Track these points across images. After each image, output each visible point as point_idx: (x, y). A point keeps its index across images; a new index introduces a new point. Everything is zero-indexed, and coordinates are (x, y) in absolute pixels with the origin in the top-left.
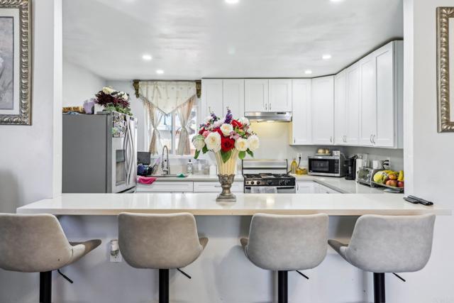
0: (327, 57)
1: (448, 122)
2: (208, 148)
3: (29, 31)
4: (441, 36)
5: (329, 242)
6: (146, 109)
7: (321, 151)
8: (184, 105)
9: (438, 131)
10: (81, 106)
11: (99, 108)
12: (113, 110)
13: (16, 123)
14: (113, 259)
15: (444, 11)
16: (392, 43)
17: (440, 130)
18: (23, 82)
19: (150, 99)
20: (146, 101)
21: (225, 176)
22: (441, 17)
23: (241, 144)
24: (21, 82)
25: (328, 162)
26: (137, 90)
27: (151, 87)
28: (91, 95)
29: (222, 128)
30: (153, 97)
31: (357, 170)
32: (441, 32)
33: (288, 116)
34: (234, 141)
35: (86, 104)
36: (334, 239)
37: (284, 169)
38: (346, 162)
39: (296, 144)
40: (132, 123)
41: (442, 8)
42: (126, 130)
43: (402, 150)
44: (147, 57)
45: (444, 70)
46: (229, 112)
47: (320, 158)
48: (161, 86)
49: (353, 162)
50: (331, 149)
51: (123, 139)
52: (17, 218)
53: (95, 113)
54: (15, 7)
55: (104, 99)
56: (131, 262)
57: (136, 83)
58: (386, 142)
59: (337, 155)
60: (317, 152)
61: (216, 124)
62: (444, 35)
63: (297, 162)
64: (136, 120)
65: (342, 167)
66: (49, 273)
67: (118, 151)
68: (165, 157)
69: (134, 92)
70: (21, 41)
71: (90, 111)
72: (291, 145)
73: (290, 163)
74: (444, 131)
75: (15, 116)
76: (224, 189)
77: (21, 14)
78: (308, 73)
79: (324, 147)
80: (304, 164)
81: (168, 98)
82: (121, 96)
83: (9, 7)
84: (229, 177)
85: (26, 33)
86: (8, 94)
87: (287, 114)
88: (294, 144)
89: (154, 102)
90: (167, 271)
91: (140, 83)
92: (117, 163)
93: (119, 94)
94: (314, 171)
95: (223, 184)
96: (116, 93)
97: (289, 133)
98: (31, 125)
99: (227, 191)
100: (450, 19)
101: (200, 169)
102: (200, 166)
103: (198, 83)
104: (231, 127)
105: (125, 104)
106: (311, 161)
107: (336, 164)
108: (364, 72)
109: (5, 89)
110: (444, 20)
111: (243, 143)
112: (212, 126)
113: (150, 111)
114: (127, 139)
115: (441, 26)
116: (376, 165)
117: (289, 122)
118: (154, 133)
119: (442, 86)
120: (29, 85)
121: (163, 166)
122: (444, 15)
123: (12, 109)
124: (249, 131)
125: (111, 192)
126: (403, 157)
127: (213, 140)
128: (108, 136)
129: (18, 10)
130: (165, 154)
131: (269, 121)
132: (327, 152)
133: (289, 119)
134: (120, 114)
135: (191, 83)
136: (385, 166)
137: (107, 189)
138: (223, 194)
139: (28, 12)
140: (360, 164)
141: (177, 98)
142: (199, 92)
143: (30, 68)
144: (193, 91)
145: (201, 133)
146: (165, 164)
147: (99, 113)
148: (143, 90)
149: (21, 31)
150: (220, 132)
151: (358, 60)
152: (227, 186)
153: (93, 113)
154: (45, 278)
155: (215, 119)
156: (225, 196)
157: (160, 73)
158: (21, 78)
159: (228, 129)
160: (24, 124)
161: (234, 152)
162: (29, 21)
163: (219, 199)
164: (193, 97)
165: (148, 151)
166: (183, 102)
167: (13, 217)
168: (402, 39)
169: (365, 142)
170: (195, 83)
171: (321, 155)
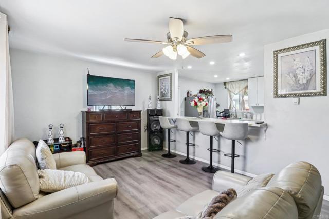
8: (242, 90)
9: (274, 98)
11: (199, 94)
20: (229, 90)
26: (225, 86)
27: (230, 84)
30: (230, 88)
40: (212, 99)
48: (233, 83)
57: (224, 83)
62: (275, 61)
75: (169, 99)
81: (236, 88)
83: (168, 76)
89: (231, 90)
91: (227, 83)
100: (279, 55)
101: (249, 116)
115: (274, 58)
122: (275, 54)
129: (170, 76)
141: (239, 87)
148: (227, 86)
165: (228, 109)
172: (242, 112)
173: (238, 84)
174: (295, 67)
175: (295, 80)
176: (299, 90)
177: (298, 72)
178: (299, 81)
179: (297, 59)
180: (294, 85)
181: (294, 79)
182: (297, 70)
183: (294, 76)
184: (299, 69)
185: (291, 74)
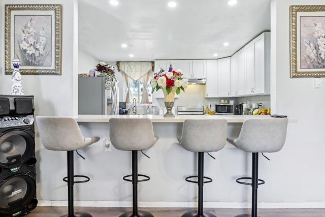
0: (226, 44)
1: (296, 72)
2: (159, 86)
3: (60, 23)
4: (292, 22)
5: (227, 140)
6: (123, 78)
7: (222, 101)
8: (145, 75)
9: (290, 77)
10: (88, 73)
11: (98, 73)
12: (106, 74)
13: (53, 74)
14: (106, 150)
15: (294, 8)
16: (263, 34)
17: (292, 76)
18: (57, 51)
19: (126, 72)
20: (124, 73)
21: (168, 103)
22: (293, 11)
23: (178, 83)
24: (56, 51)
25: (227, 107)
26: (119, 67)
27: (126, 66)
28: (94, 67)
29: (167, 75)
30: (127, 71)
31: (244, 109)
32: (292, 20)
33: (203, 81)
34: (173, 81)
35: (91, 72)
36: (230, 138)
37: (201, 111)
38: (237, 106)
39: (208, 97)
40: (116, 84)
41: (293, 6)
42: (113, 86)
43: (270, 95)
44: (124, 46)
45: (294, 42)
46: (171, 65)
47: (222, 104)
48: (132, 65)
49: (241, 106)
50: (228, 99)
51: (111, 91)
52: (55, 119)
53: (96, 76)
54: (52, 10)
55: (100, 68)
56: (117, 146)
57: (118, 63)
58: (261, 91)
59: (232, 103)
60: (220, 101)
61: (164, 73)
62: (294, 21)
63: (209, 107)
64: (118, 81)
65: (235, 110)
66: (72, 152)
67: (108, 100)
68: (134, 105)
69: (117, 68)
70: (56, 28)
71: (93, 75)
72: (205, 98)
73: (205, 108)
74: (294, 77)
75: (52, 70)
76: (168, 110)
77: (56, 13)
78: (216, 55)
79: (224, 99)
80: (213, 109)
81: (136, 72)
82: (110, 67)
83: (49, 10)
84: (171, 103)
85: (58, 24)
86: (48, 58)
87: (203, 80)
88: (207, 97)
89: (128, 74)
90: (136, 151)
91: (120, 63)
92: (108, 104)
93: (109, 66)
94: (219, 112)
95: (167, 107)
96: (107, 65)
97: (204, 91)
98: (61, 75)
99: (170, 111)
100: (298, 13)
101: (154, 111)
102: (154, 110)
103: (153, 63)
104: (172, 74)
105: (112, 72)
106: (217, 106)
107: (231, 108)
108: (248, 54)
109: (47, 55)
110: (294, 13)
111: (179, 82)
112: (161, 74)
113: (126, 79)
114: (113, 91)
115: (292, 17)
116: (254, 106)
117: (204, 84)
118: (128, 92)
119: (293, 51)
120: (60, 53)
121: (133, 110)
122: (294, 10)
123: (51, 66)
124: (182, 77)
125: (104, 114)
126: (270, 100)
127: (162, 80)
128: (103, 89)
129: (54, 11)
130: (134, 103)
131: (193, 84)
132: (226, 101)
133: (204, 83)
134: (109, 77)
135: (149, 63)
136: (259, 107)
137: (102, 113)
138: (168, 113)
139: (60, 12)
140: (245, 106)
141: (141, 71)
142: (153, 68)
143: (60, 43)
144: (150, 68)
145: (155, 78)
146: (135, 109)
147: (98, 76)
148: (122, 67)
149: (56, 23)
150: (166, 76)
151: (244, 46)
152: (169, 108)
153: (95, 76)
154: (70, 154)
155: (163, 71)
156: (168, 114)
157: (131, 56)
158: (56, 48)
159: (170, 75)
160: (57, 74)
161: (174, 89)
162: (60, 17)
163: (165, 116)
164: (150, 70)
165: (125, 101)
166: (144, 74)
167: (53, 118)
168: (269, 31)
169: (248, 93)
170: (151, 63)
171: (222, 103)
172: (144, 106)
173: (138, 66)
174: (316, 35)
175: (317, 53)
176: (321, 68)
177: (319, 42)
178: (320, 54)
179: (319, 25)
180: (316, 60)
181: (315, 51)
182: (318, 40)
183: (315, 48)
184: (321, 38)
185: (312, 44)
